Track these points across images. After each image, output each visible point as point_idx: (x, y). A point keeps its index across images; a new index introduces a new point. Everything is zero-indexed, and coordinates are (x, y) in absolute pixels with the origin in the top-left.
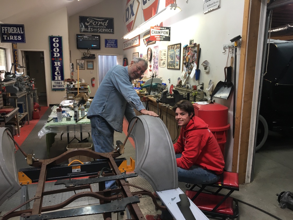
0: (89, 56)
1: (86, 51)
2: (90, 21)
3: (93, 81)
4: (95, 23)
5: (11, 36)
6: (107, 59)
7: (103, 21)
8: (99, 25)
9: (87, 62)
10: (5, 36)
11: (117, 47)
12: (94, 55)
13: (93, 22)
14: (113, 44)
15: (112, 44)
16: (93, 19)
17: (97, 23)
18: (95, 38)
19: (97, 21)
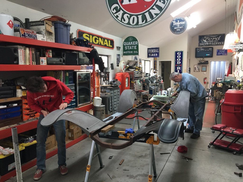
0: (204, 62)
1: (202, 59)
2: (207, 38)
3: (205, 80)
4: (210, 39)
5: (152, 54)
6: (220, 64)
7: (216, 37)
8: (213, 40)
9: (202, 66)
11: (227, 55)
12: (207, 61)
14: (224, 53)
16: (209, 37)
18: (209, 49)
19: (212, 37)
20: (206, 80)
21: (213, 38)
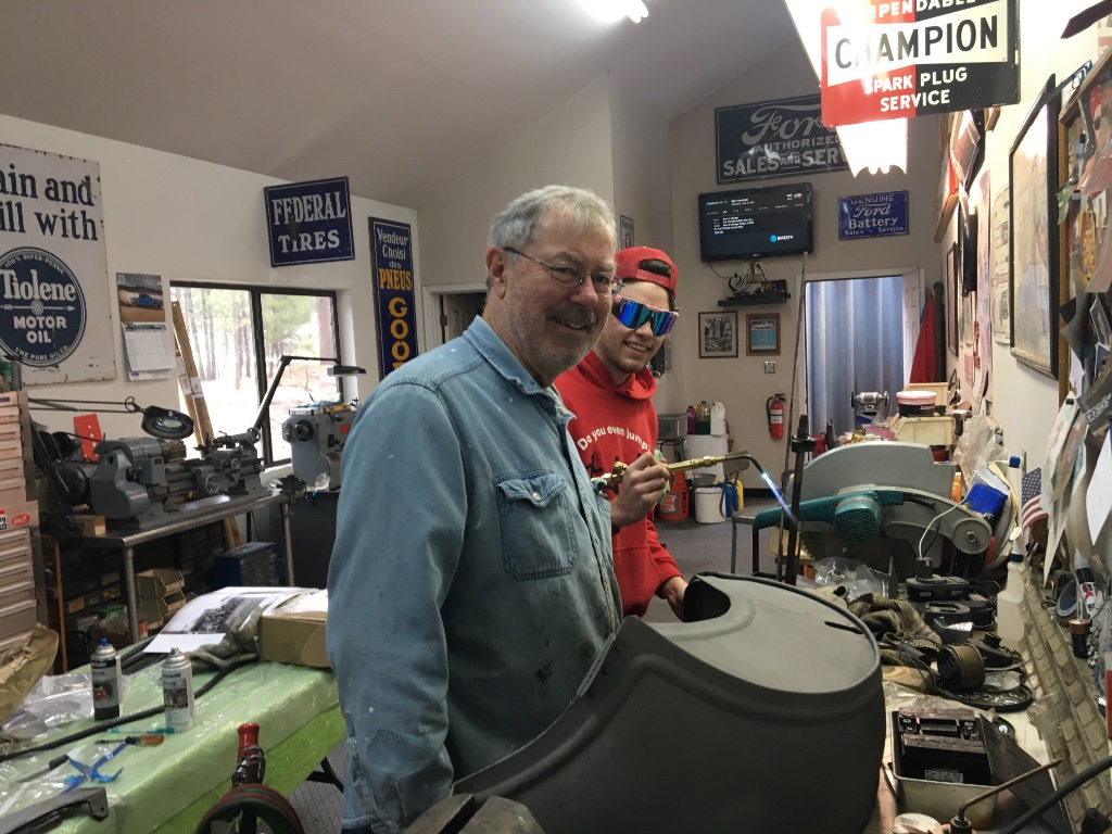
0: (759, 290)
1: (743, 269)
2: (766, 121)
3: (773, 412)
4: (789, 130)
5: (302, 236)
6: (871, 294)
8: (807, 132)
9: (752, 319)
10: (284, 238)
11: (906, 231)
12: (782, 284)
13: (780, 125)
14: (884, 217)
15: (878, 216)
16: (781, 112)
17: (797, 124)
18: (785, 201)
19: (802, 115)
20: (780, 412)
21: (807, 122)
